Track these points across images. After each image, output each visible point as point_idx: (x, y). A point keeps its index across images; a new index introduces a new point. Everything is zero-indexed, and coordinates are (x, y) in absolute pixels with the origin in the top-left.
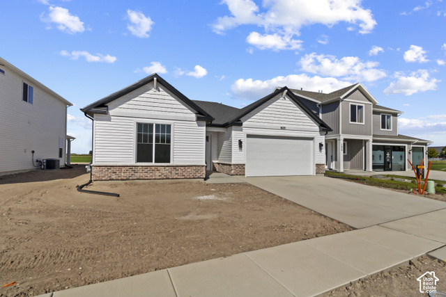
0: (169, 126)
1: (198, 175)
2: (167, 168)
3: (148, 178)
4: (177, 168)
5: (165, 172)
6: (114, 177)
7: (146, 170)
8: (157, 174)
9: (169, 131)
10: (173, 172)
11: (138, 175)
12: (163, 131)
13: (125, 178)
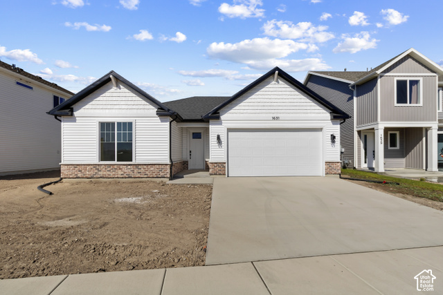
0: (130, 124)
1: (162, 174)
2: (129, 167)
3: (111, 176)
4: (140, 167)
5: (127, 170)
6: (80, 175)
7: (109, 169)
8: (120, 172)
9: (130, 129)
10: (135, 171)
11: (101, 173)
12: (125, 130)
13: (90, 176)
